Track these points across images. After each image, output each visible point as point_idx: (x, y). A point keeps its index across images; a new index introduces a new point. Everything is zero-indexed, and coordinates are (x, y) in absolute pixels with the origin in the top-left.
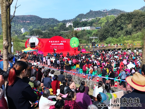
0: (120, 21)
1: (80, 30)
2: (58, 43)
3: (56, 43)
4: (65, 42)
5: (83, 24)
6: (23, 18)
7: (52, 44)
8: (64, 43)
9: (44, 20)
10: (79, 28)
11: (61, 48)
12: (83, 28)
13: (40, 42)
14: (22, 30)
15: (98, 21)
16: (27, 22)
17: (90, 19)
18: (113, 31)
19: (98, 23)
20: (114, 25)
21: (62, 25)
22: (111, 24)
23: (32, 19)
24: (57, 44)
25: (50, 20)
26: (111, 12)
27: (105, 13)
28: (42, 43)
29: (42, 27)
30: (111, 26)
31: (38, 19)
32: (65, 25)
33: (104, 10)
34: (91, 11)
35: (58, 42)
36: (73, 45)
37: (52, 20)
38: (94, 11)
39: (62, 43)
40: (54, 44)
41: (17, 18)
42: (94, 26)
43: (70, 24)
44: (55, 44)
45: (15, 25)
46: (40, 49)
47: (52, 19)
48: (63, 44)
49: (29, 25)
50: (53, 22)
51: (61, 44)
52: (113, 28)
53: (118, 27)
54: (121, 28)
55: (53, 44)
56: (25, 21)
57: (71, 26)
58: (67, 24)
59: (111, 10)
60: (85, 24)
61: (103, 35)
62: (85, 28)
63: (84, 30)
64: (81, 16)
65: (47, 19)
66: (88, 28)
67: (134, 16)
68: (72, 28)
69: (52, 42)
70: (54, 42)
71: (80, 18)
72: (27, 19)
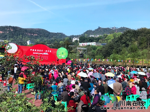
0: (125, 37)
1: (86, 45)
2: (41, 52)
3: (39, 52)
4: (50, 51)
5: (90, 40)
6: (31, 31)
7: (34, 53)
8: (49, 53)
9: (51, 34)
10: (84, 43)
11: (45, 58)
12: (88, 44)
13: (19, 49)
14: (28, 43)
15: (105, 38)
16: (35, 35)
17: (98, 36)
18: (118, 47)
19: (105, 40)
20: (119, 42)
21: (68, 40)
22: (117, 40)
23: (40, 32)
24: (41, 54)
25: (58, 35)
26: (120, 30)
27: (114, 30)
28: (22, 51)
29: (48, 40)
30: (116, 43)
31: (46, 33)
32: (71, 40)
33: (113, 28)
34: (99, 28)
35: (42, 51)
36: (60, 56)
38: (103, 28)
39: (46, 52)
40: (36, 53)
41: (25, 31)
42: (100, 42)
43: (76, 39)
45: (22, 37)
47: (60, 33)
48: (47, 54)
49: (36, 38)
50: (61, 36)
51: (45, 54)
52: (118, 45)
53: (123, 44)
54: (126, 45)
55: (35, 53)
56: (32, 34)
57: (77, 41)
58: (73, 39)
59: (120, 28)
60: (92, 40)
61: (108, 51)
62: (90, 44)
63: (89, 45)
64: (89, 32)
65: (55, 34)
66: (93, 44)
67: (140, 33)
68: (77, 43)
69: (35, 50)
70: (36, 50)
71: (88, 34)
72: (35, 32)
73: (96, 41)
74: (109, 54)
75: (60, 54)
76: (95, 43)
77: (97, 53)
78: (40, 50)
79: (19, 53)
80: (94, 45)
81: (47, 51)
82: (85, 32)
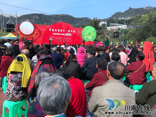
1: (115, 28)
2: (62, 33)
3: (60, 32)
4: (74, 31)
5: (119, 23)
6: (56, 17)
7: (53, 34)
8: (72, 33)
9: (76, 19)
10: (113, 27)
11: (67, 40)
13: (36, 30)
15: (138, 19)
16: (60, 21)
17: (129, 18)
19: (138, 21)
24: (62, 34)
25: (83, 20)
27: (149, 10)
28: (39, 31)
30: (155, 23)
31: (71, 18)
33: (147, 8)
34: (130, 9)
35: (64, 31)
36: (86, 37)
37: (85, 20)
38: (135, 9)
39: (69, 33)
40: (57, 34)
42: (132, 25)
44: (59, 34)
46: (36, 39)
48: (70, 35)
51: (67, 34)
55: (55, 34)
57: (104, 25)
58: (100, 23)
61: (143, 34)
62: (120, 27)
63: (119, 29)
64: (118, 14)
68: (105, 27)
69: (55, 30)
70: (57, 30)
71: (116, 17)
72: (60, 18)
73: (127, 23)
74: (144, 38)
75: (86, 35)
76: (126, 25)
77: (129, 37)
78: (61, 30)
79: (36, 34)
80: (125, 28)
81: (70, 31)
82: (113, 15)
